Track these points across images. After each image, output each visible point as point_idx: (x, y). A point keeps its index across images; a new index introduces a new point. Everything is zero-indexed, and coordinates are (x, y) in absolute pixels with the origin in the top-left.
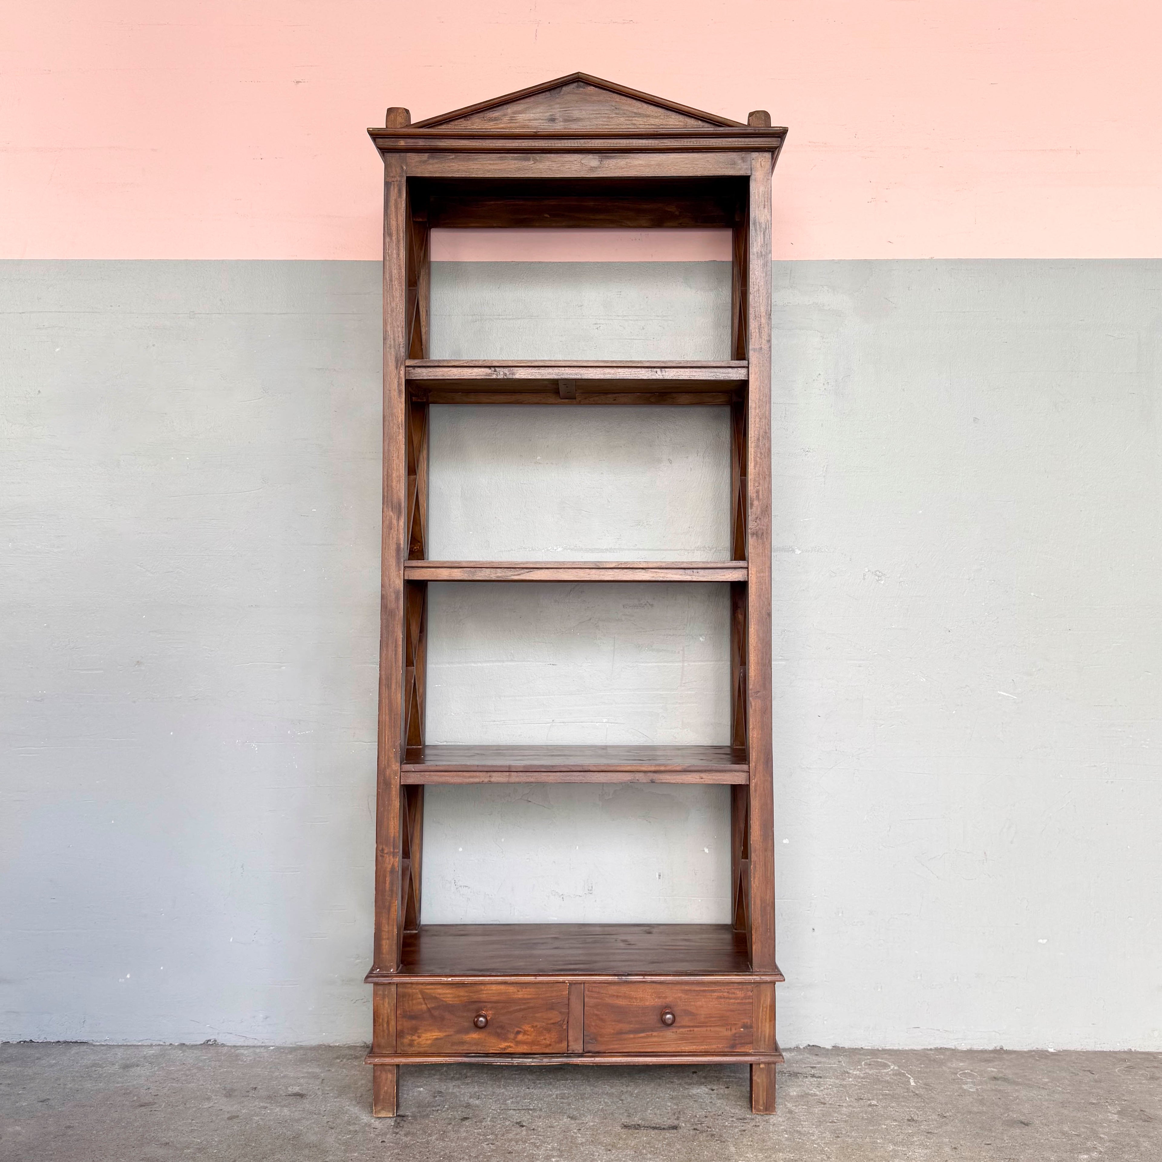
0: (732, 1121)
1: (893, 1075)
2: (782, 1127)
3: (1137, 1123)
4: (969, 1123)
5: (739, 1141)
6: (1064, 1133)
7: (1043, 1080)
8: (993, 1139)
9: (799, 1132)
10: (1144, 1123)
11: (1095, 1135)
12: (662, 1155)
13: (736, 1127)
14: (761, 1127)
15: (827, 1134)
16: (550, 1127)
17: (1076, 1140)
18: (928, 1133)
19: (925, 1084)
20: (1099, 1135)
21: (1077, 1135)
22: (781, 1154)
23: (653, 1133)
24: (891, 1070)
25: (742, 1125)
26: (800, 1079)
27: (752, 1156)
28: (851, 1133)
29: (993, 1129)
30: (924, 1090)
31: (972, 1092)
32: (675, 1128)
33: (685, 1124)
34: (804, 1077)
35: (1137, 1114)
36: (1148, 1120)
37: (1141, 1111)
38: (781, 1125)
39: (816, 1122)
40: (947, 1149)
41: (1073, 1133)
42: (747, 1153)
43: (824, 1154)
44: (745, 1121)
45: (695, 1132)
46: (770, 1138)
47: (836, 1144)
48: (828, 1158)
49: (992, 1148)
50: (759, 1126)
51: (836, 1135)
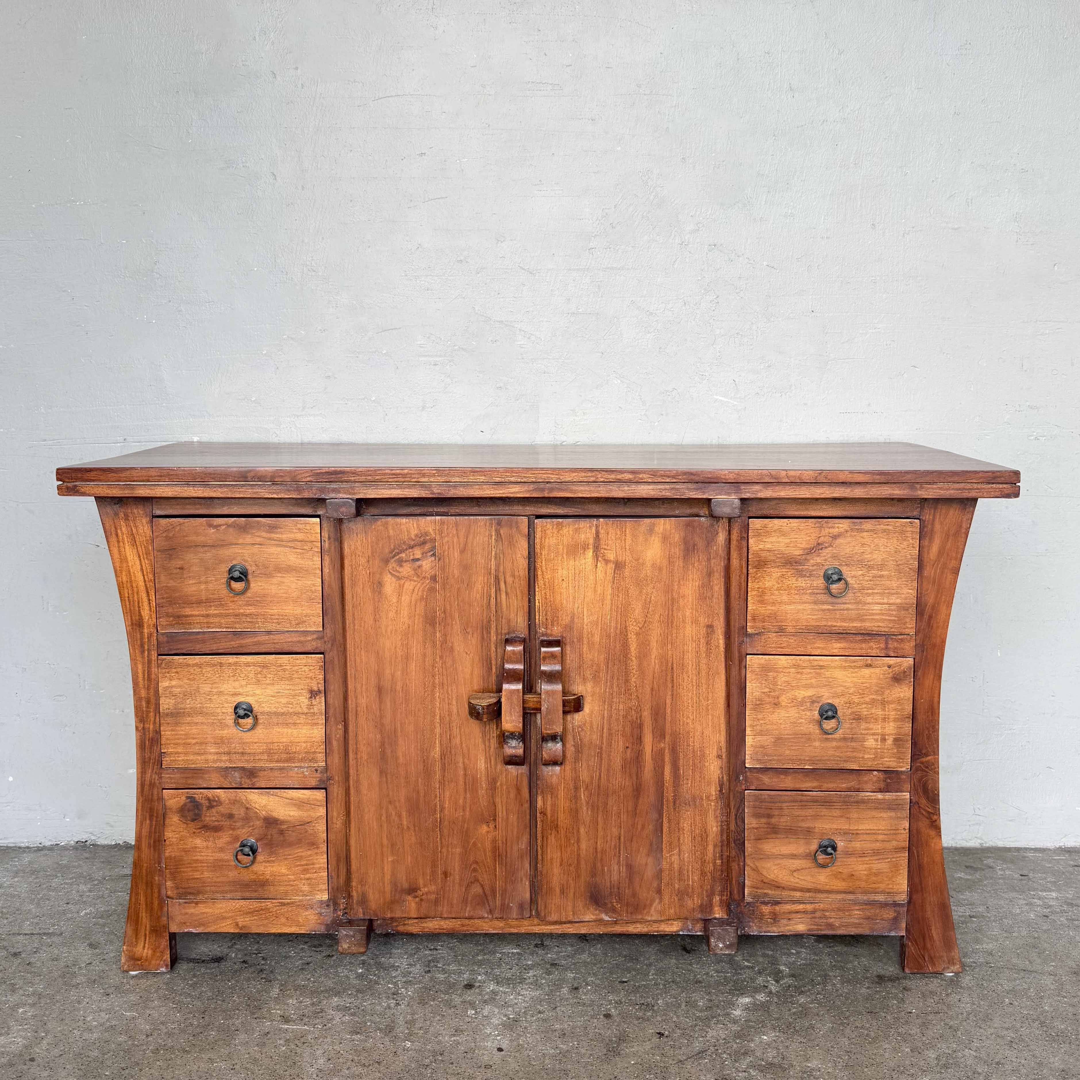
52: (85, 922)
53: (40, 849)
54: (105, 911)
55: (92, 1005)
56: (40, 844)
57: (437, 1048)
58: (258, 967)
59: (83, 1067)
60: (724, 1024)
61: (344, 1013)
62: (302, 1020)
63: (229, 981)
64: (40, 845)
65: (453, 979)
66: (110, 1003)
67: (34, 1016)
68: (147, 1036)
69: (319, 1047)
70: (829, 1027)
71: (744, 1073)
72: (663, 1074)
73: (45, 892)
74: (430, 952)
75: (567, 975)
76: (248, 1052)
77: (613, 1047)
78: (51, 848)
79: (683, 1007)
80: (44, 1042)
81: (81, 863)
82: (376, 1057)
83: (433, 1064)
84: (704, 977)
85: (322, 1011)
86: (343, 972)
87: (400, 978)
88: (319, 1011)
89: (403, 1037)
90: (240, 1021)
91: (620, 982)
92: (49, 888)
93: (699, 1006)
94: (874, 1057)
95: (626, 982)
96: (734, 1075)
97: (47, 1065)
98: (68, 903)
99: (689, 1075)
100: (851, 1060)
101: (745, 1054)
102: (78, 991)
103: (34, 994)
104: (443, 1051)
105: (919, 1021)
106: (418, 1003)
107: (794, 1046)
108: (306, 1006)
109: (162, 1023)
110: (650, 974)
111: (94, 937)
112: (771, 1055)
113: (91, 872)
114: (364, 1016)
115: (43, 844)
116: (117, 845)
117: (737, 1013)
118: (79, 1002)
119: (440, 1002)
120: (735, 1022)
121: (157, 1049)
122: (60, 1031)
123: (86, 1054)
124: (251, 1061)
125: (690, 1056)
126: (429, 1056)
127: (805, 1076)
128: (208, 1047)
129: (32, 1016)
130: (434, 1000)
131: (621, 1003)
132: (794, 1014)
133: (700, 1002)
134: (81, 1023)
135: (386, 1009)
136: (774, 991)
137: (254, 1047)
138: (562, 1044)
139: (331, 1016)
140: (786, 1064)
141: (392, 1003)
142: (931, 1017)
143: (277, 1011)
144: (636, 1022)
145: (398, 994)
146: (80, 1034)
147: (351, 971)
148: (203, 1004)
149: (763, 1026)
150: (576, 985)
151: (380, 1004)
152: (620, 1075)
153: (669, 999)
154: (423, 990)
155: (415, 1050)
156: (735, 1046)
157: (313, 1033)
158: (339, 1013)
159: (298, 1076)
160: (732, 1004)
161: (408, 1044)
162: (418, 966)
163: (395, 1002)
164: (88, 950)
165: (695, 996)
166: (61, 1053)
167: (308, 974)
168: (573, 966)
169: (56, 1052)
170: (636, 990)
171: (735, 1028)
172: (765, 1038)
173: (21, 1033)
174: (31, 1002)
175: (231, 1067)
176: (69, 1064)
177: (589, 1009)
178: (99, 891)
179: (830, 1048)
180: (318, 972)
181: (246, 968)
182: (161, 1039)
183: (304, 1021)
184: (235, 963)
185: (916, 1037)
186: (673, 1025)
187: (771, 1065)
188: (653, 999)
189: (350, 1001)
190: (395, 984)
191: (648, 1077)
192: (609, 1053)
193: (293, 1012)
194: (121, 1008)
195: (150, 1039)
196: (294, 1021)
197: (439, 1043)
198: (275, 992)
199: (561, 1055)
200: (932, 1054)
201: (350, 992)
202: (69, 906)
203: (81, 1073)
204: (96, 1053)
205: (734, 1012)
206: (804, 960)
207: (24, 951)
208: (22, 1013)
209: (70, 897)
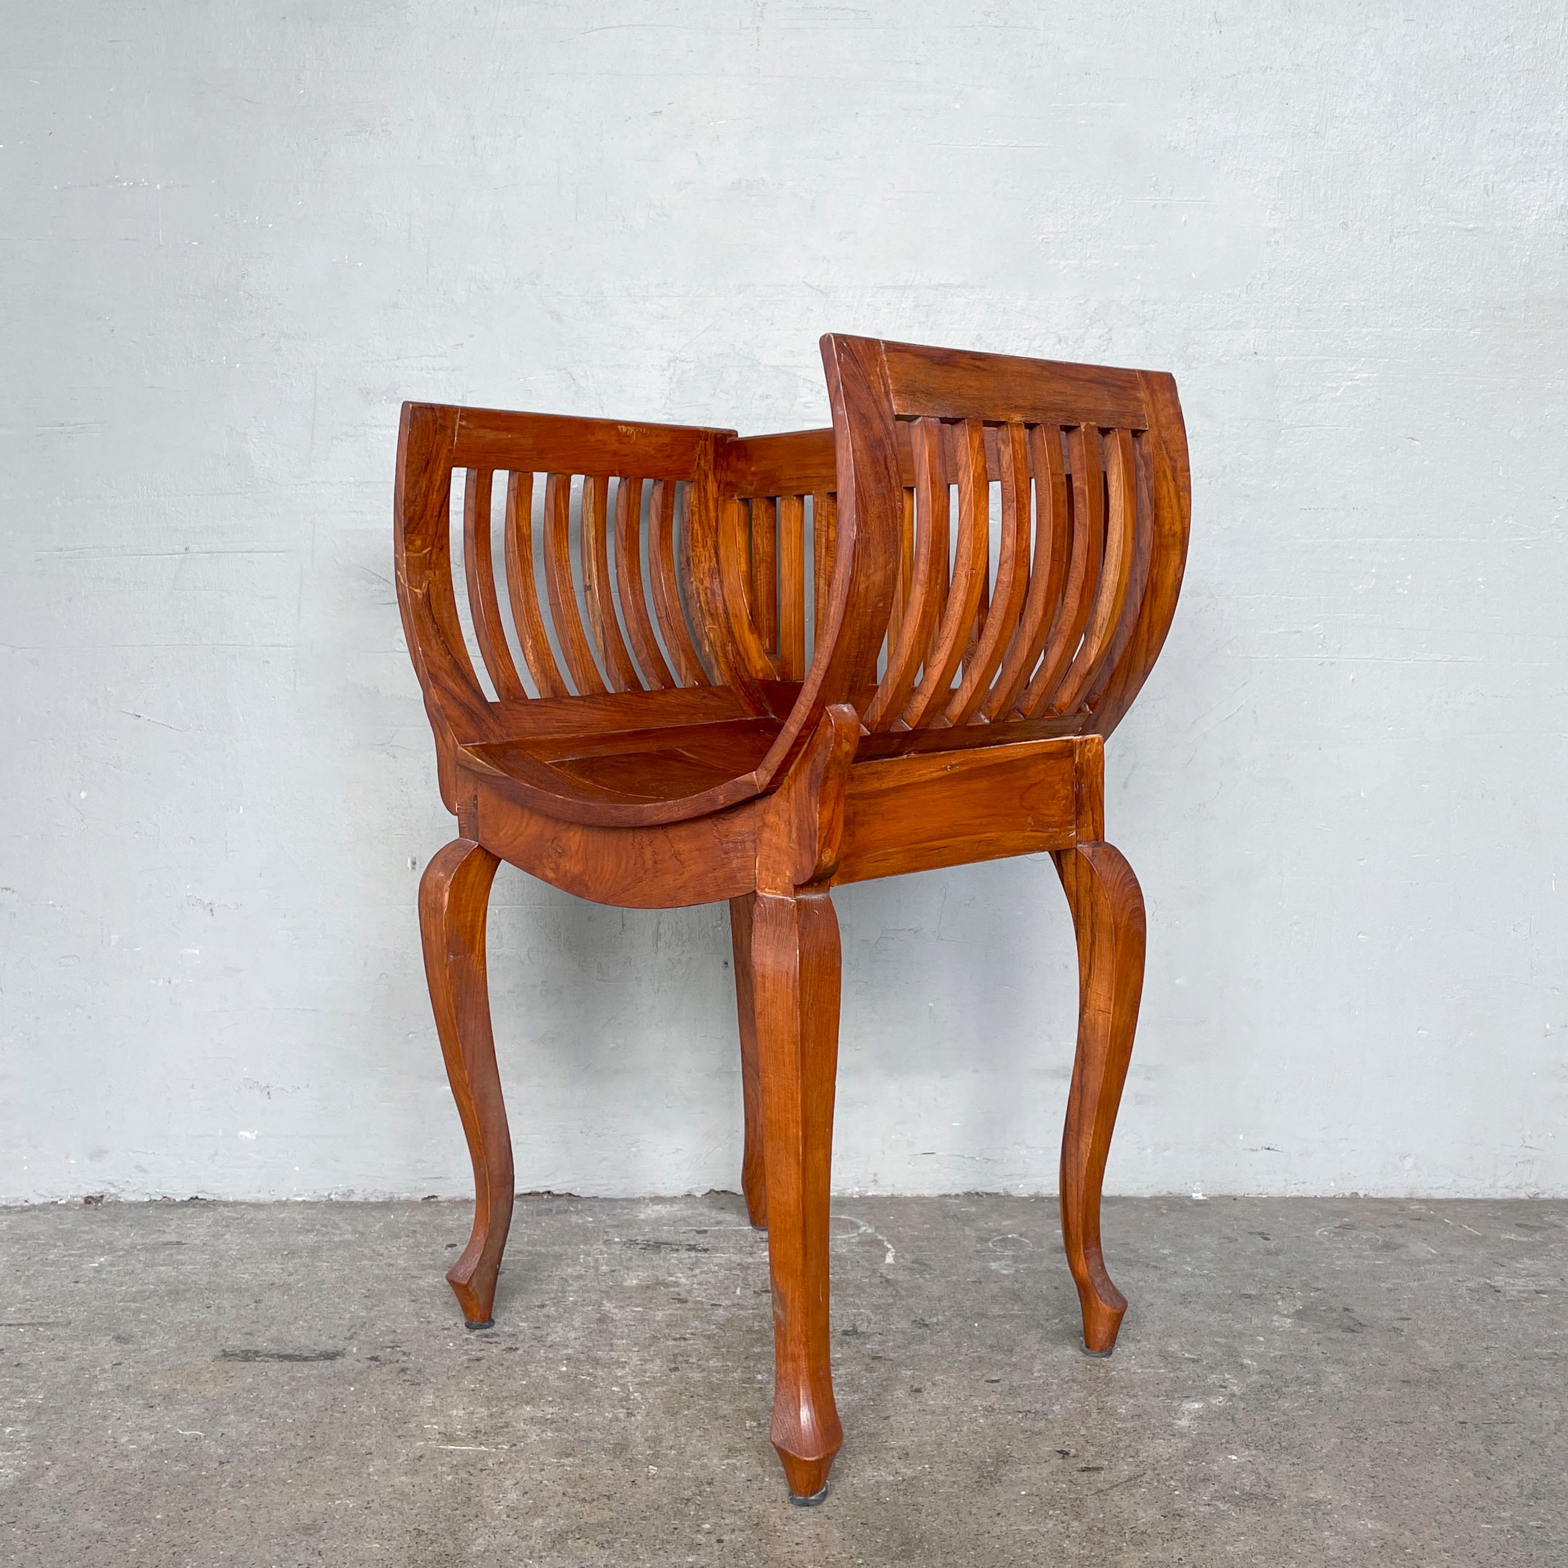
0: (467, 1339)
1: (859, 1243)
2: (565, 1352)
3: (1328, 1334)
4: (971, 1336)
5: (453, 1381)
6: (1165, 1356)
7: (1161, 1251)
8: (1009, 1369)
9: (596, 1362)
10: (1344, 1335)
11: (1232, 1360)
12: (261, 1417)
13: (466, 1353)
14: (520, 1352)
15: (656, 1367)
16: (58, 1359)
17: (1188, 1370)
18: (874, 1358)
19: (915, 1261)
20: (1239, 1360)
21: (1194, 1361)
22: (528, 1409)
23: (274, 1368)
24: (859, 1234)
25: (482, 1347)
26: (662, 1254)
27: (461, 1413)
28: (707, 1360)
29: (1018, 1349)
30: (907, 1272)
31: (1005, 1275)
32: (331, 1356)
33: (359, 1349)
34: (673, 1250)
35: (1335, 1315)
36: (1355, 1327)
37: (1346, 1310)
38: (567, 1347)
39: (645, 1339)
40: (900, 1393)
41: (1187, 1355)
42: (455, 1407)
43: (623, 1407)
44: (491, 1340)
45: (369, 1362)
46: (526, 1374)
47: (663, 1383)
48: (630, 1415)
49: (1000, 1389)
50: (517, 1349)
51: (673, 1366)
52: (106, 1308)
53: (26, 1210)
54: (139, 1292)
55: (127, 1421)
56: (26, 1201)
57: (702, 1474)
58: (397, 1365)
59: (117, 1508)
60: (1164, 1439)
61: (544, 1428)
62: (476, 1438)
63: (351, 1385)
64: (26, 1204)
65: (717, 1379)
66: (155, 1418)
67: (30, 1439)
68: (221, 1463)
69: (508, 1476)
70: (1336, 1443)
71: (1207, 1507)
72: (1076, 1509)
73: (38, 1266)
74: (674, 1342)
75: (900, 1373)
76: (390, 1484)
77: (989, 1472)
78: (44, 1208)
79: (1094, 1415)
80: (51, 1474)
81: (94, 1226)
82: (601, 1488)
83: (698, 1497)
84: (1123, 1374)
85: (507, 1425)
86: (536, 1371)
87: (630, 1378)
88: (501, 1425)
89: (644, 1461)
90: (373, 1440)
91: (987, 1381)
92: (45, 1262)
93: (1121, 1413)
94: (1415, 1484)
95: (997, 1381)
96: (1192, 1509)
97: (56, 1506)
98: (77, 1282)
99: (1119, 1510)
100: (1380, 1488)
101: (1206, 1480)
102: (102, 1402)
103: (28, 1406)
104: (712, 1479)
105: (1481, 1433)
106: (664, 1412)
107: (1284, 1468)
108: (482, 1419)
109: (245, 1445)
110: (1035, 1370)
111: (122, 1327)
112: (1247, 1481)
113: (112, 1239)
114: (576, 1431)
115: (31, 1202)
116: (152, 1202)
117: (1184, 1423)
118: (105, 1418)
119: (699, 1410)
120: (1182, 1436)
121: (240, 1481)
122: (76, 1459)
123: (122, 1490)
124: (396, 1496)
125: (1116, 1483)
126: (690, 1487)
127: (1309, 1510)
128: (323, 1477)
129: (28, 1437)
130: (688, 1408)
131: (994, 1410)
132: (1276, 1424)
133: (1121, 1408)
134: (109, 1446)
135: (611, 1421)
136: (1237, 1393)
137: (400, 1476)
138: (905, 1467)
139: (521, 1433)
140: (1274, 1493)
141: (622, 1413)
142: (1498, 1428)
143: (433, 1427)
144: (1021, 1437)
145: (630, 1400)
146: (110, 1462)
147: (549, 1369)
148: (311, 1417)
149: (1227, 1442)
150: (916, 1386)
151: (602, 1415)
152: (1004, 1510)
153: (1071, 1404)
154: (669, 1394)
155: (665, 1478)
156: (1186, 1469)
157: (496, 1455)
158: (534, 1428)
159: (477, 1516)
160: (1173, 1412)
161: (653, 1469)
162: (658, 1362)
163: (625, 1411)
164: (115, 1345)
165: (1110, 1402)
166: (79, 1488)
167: (479, 1375)
168: (908, 1360)
169: (72, 1487)
170: (1013, 1391)
171: (1185, 1444)
172: (1234, 1457)
173: (11, 1462)
174: (25, 1418)
175: (365, 1505)
176: (95, 1503)
177: (943, 1418)
178: (127, 1265)
179: (1342, 1472)
180: (496, 1371)
181: (377, 1366)
182: (245, 1467)
183: (478, 1440)
184: (358, 1361)
185: (1479, 1457)
186: (1082, 1440)
187: (1251, 1496)
188: (1044, 1404)
189: (551, 1410)
190: (623, 1386)
191: (1051, 1512)
192: (982, 1479)
193: (459, 1427)
194: (176, 1425)
195: (227, 1467)
196: (463, 1440)
197: (704, 1467)
198: (428, 1399)
199: (905, 1483)
200: (1509, 1481)
201: (550, 1399)
202: (79, 1285)
203: (115, 1516)
204: (138, 1488)
205: (1179, 1422)
206: (1280, 1350)
207: (9, 1348)
208: (10, 1433)
209: (80, 1274)
